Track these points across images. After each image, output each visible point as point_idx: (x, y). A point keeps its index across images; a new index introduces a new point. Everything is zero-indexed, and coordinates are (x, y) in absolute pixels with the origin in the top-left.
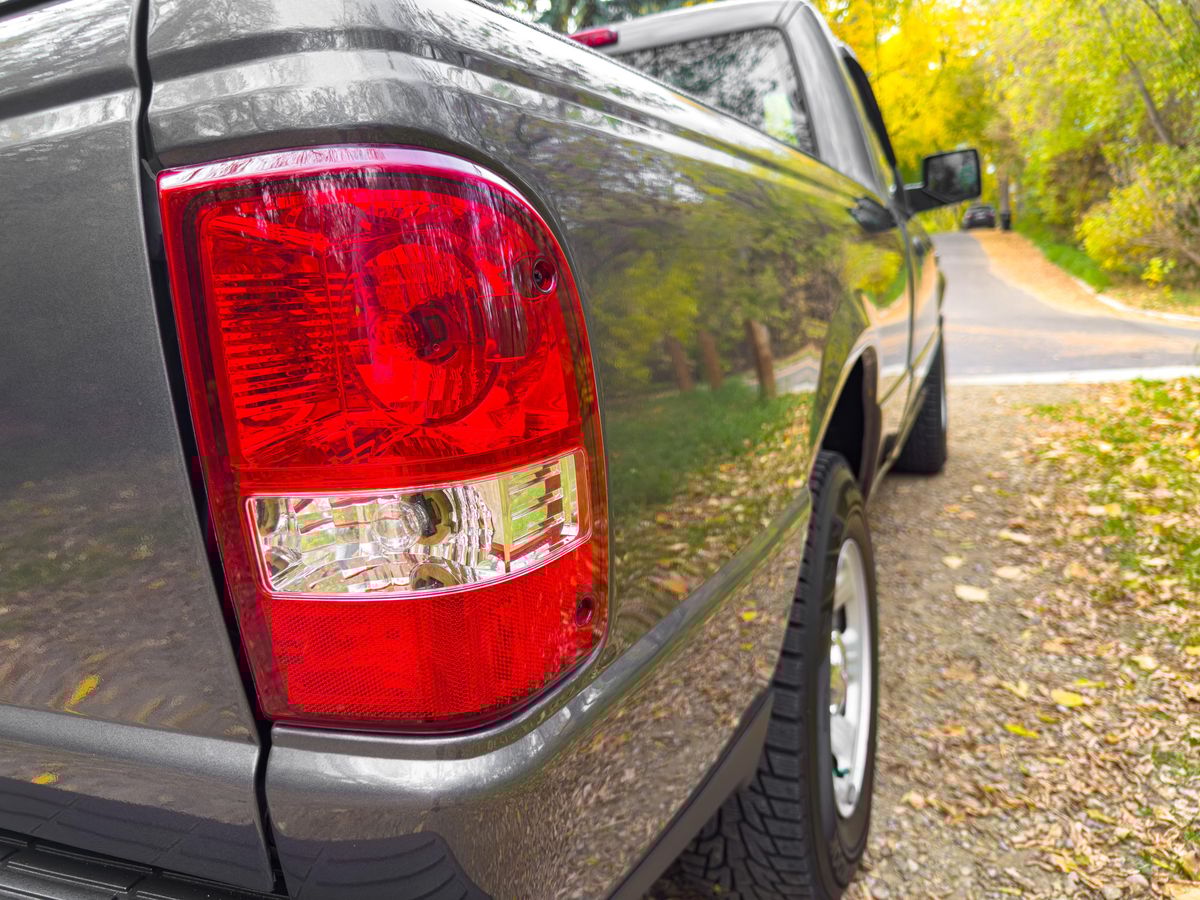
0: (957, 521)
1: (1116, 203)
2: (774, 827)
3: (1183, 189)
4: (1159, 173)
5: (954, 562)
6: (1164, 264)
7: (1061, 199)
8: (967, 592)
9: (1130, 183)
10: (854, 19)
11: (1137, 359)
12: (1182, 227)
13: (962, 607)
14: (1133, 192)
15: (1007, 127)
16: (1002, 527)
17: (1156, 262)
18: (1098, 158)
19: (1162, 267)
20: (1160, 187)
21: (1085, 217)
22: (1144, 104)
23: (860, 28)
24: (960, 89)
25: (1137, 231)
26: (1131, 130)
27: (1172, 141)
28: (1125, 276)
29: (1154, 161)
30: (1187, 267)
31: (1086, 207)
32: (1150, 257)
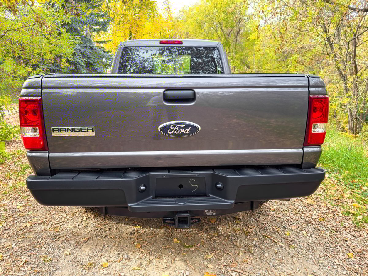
10: (139, 18)
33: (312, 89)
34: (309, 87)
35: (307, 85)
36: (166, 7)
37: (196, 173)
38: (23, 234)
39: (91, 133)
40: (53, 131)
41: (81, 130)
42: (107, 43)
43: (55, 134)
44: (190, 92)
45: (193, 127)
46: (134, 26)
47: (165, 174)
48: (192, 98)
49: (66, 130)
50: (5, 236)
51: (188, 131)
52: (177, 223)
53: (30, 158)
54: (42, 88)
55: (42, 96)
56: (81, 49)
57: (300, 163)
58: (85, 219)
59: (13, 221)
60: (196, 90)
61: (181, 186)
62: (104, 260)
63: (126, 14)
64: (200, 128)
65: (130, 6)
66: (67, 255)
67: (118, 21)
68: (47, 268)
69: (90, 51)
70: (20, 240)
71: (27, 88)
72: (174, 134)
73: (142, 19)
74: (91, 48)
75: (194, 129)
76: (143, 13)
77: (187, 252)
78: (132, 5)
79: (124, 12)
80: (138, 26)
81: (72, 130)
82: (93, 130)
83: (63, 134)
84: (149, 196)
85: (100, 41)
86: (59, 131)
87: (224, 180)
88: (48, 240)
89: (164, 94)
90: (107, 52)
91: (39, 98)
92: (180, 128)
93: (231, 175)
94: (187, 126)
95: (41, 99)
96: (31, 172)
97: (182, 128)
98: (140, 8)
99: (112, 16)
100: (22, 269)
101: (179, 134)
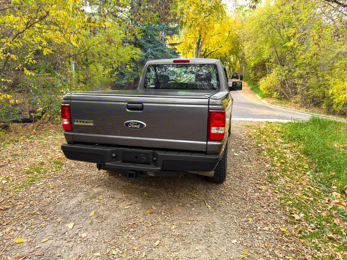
0: (233, 144)
1: (268, 77)
2: (221, 167)
3: (283, 76)
4: (278, 72)
5: (233, 150)
6: (277, 94)
7: (255, 74)
8: (236, 154)
9: (271, 73)
10: (208, 21)
11: (268, 117)
12: (282, 85)
13: (235, 156)
14: (272, 75)
15: (244, 54)
16: (241, 146)
17: (275, 93)
18: (265, 66)
19: (276, 94)
20: (278, 75)
21: (260, 80)
22: (275, 54)
23: (210, 23)
24: (233, 42)
25: (272, 85)
26: (272, 60)
27: (281, 64)
28: (268, 96)
29: (277, 69)
30: (282, 94)
31: (261, 78)
32: (274, 91)
33: (210, 106)
34: (209, 105)
35: (208, 104)
36: (235, 9)
37: (145, 151)
38: (68, 179)
39: (92, 124)
40: (75, 121)
41: (87, 122)
42: (178, 45)
43: (75, 123)
44: (141, 105)
45: (142, 124)
46: (203, 28)
47: (128, 150)
48: (141, 109)
50: (60, 179)
51: (139, 126)
52: (128, 176)
53: (65, 135)
56: (153, 52)
57: (205, 151)
58: (103, 176)
59: (66, 172)
60: (144, 104)
61: (136, 157)
62: (101, 196)
63: (196, 18)
64: (145, 125)
65: (201, 10)
66: (84, 191)
67: (189, 24)
68: (72, 195)
69: (161, 53)
70: (66, 181)
71: (65, 99)
72: (131, 127)
73: (210, 22)
74: (162, 51)
75: (142, 125)
76: (212, 16)
77: (148, 200)
78: (203, 9)
79: (195, 16)
80: (207, 28)
81: (83, 122)
82: (92, 122)
83: (79, 123)
84: (119, 161)
85: (172, 44)
86: (77, 122)
87: (157, 156)
88: (79, 183)
89: (127, 105)
90: (177, 53)
91: (69, 105)
92: (134, 124)
93: (160, 153)
94: (138, 124)
95: (70, 106)
96: (65, 142)
97: (136, 124)
98: (209, 11)
99: (184, 21)
100: (61, 193)
101: (134, 128)
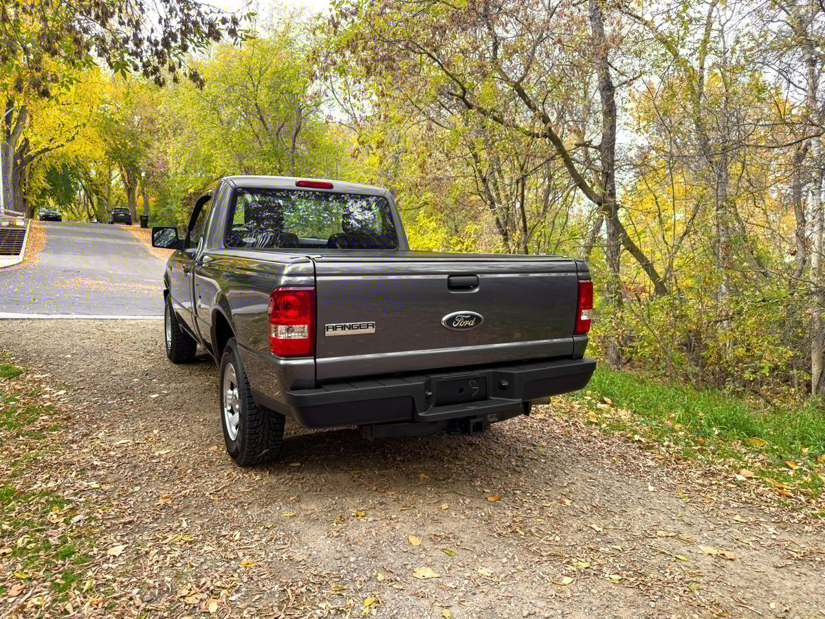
35: (576, 270)
37: (477, 373)
39: (371, 330)
40: (328, 328)
41: (360, 327)
43: (329, 333)
44: (475, 278)
45: (476, 317)
47: (445, 376)
49: (343, 328)
51: (473, 322)
54: (315, 275)
55: (315, 286)
61: (461, 390)
64: (484, 318)
71: (289, 275)
72: (458, 327)
75: (478, 319)
81: (350, 328)
82: (373, 326)
83: (339, 332)
84: (431, 404)
86: (335, 328)
87: (509, 377)
89: (448, 280)
91: (312, 288)
92: (465, 319)
93: (515, 371)
94: (472, 317)
95: (315, 290)
97: (467, 319)
101: (463, 327)
